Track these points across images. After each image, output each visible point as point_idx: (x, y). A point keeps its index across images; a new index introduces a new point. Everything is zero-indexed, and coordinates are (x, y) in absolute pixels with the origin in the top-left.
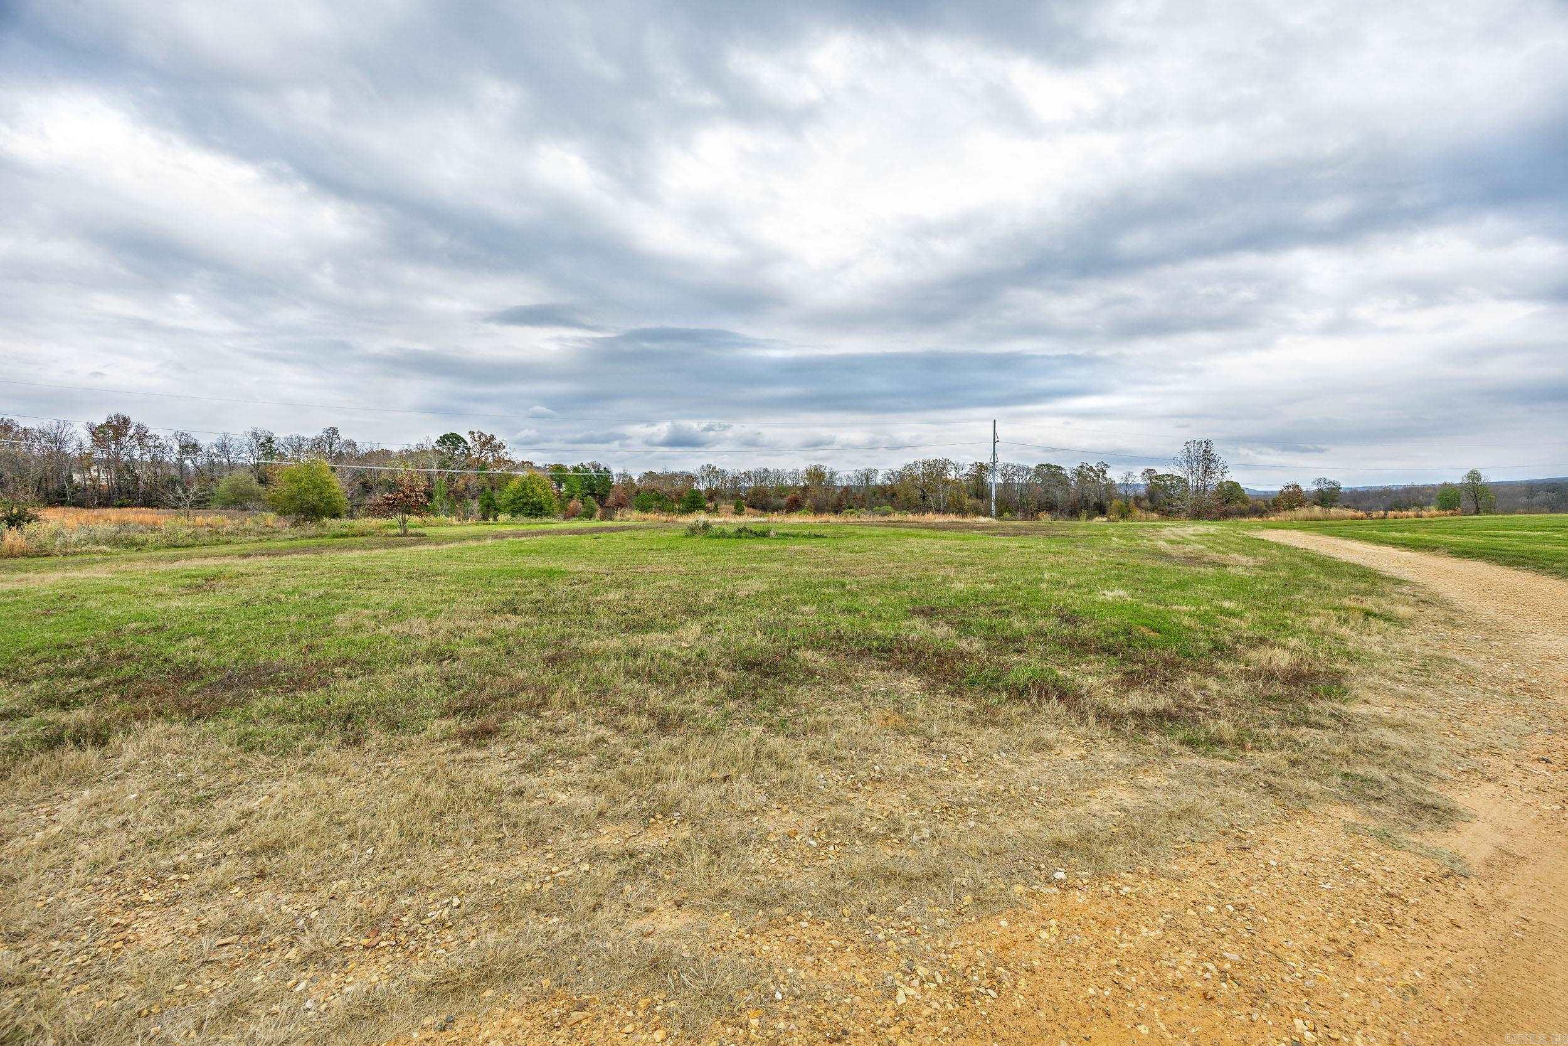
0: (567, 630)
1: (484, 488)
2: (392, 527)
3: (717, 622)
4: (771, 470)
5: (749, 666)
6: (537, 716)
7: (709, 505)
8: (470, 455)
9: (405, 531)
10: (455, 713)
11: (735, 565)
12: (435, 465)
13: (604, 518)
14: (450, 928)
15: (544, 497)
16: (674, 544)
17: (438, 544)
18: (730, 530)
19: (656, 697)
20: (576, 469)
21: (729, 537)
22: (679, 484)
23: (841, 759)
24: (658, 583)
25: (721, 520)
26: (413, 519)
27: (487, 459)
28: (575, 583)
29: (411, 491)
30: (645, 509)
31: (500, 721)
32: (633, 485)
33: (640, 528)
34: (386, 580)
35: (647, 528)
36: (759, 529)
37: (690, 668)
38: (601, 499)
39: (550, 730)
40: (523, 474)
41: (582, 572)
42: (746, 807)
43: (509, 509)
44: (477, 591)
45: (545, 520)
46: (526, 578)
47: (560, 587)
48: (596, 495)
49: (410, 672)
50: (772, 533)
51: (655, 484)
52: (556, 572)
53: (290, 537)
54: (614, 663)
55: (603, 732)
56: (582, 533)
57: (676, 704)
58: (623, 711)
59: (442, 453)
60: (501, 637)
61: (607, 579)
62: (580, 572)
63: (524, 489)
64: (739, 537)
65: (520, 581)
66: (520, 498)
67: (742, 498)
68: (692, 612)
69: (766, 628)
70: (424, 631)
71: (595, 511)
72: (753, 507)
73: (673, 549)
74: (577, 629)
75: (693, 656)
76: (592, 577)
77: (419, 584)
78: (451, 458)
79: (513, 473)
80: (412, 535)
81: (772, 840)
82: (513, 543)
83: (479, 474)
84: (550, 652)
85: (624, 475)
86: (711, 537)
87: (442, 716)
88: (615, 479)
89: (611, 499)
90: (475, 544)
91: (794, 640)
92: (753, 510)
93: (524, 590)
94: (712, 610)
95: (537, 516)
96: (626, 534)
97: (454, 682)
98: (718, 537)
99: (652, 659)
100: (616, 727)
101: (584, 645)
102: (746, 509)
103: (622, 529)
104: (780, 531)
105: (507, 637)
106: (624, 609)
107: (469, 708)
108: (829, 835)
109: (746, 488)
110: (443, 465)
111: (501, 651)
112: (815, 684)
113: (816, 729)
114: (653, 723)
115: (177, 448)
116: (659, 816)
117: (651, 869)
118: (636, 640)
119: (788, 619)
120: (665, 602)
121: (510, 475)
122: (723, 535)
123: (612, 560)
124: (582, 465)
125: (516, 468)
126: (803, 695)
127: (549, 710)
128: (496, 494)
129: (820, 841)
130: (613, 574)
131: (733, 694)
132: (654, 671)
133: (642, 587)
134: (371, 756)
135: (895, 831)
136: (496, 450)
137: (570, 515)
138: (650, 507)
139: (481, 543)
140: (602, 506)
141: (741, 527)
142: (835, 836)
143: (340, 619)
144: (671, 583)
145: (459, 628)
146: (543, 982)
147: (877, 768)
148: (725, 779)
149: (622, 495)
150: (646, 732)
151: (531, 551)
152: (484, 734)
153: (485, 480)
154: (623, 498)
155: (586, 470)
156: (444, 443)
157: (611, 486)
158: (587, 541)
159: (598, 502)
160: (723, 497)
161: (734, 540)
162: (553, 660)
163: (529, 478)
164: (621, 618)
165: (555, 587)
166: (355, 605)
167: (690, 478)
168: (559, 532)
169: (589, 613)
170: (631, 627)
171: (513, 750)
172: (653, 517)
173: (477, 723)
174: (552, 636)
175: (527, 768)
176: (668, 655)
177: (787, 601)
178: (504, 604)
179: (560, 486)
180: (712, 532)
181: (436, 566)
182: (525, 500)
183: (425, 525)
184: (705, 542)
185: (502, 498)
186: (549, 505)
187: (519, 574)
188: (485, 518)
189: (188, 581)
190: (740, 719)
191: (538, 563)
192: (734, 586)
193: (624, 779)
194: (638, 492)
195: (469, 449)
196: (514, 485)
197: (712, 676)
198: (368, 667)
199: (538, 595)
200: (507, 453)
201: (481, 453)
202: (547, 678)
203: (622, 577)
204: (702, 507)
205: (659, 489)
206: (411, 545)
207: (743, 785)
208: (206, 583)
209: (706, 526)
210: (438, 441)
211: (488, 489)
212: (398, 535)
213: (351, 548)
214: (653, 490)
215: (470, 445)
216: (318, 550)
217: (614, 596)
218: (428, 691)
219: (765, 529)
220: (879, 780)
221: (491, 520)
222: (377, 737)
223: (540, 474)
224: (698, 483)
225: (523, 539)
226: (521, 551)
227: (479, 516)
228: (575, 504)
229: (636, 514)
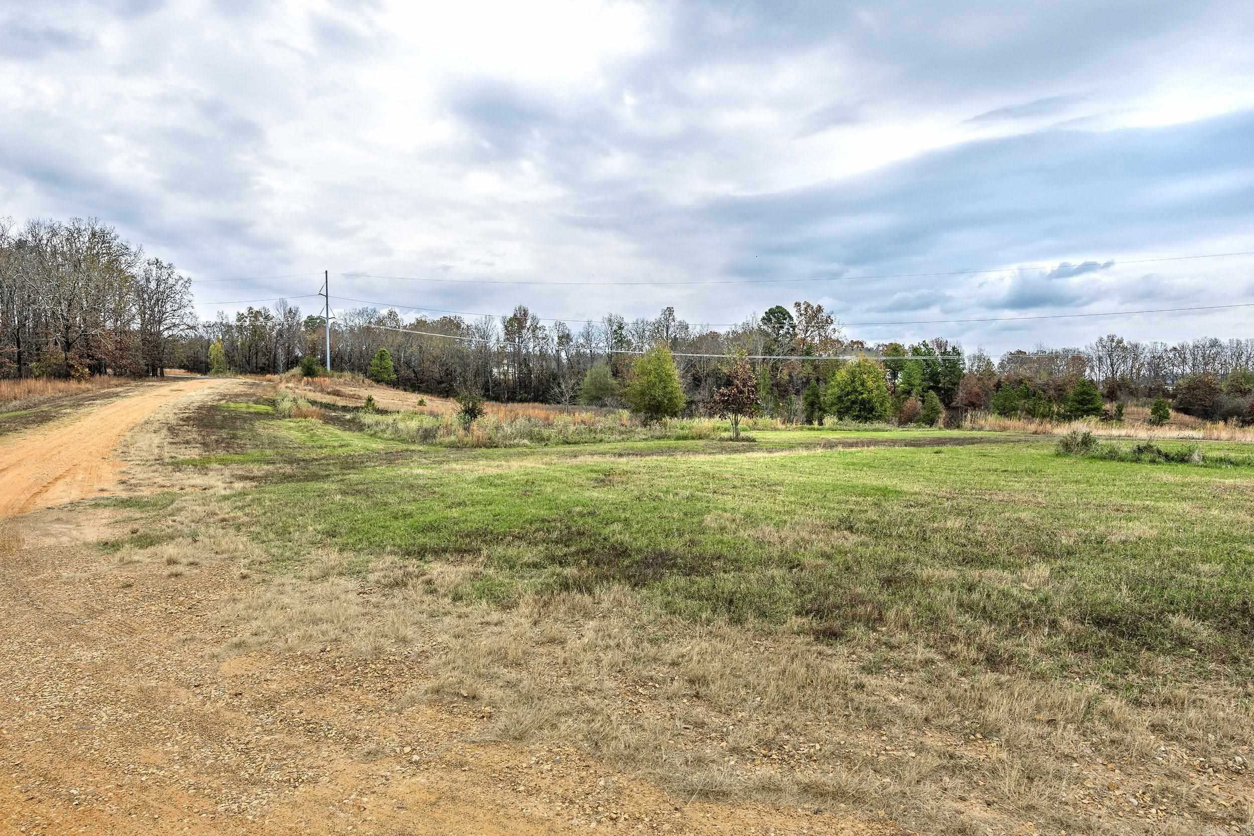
0: (902, 554)
1: (808, 381)
2: (726, 430)
3: (1073, 568)
4: (1224, 340)
5: (1101, 622)
6: (875, 630)
7: (1107, 406)
8: (796, 335)
9: (738, 434)
10: (807, 613)
11: (1119, 501)
12: (760, 350)
13: (948, 425)
14: (815, 761)
15: (876, 392)
16: (1039, 465)
17: (770, 451)
18: (1125, 448)
19: (987, 633)
20: (916, 351)
21: (1122, 460)
22: (1063, 371)
23: (1192, 739)
24: (1007, 515)
25: (1123, 432)
26: (744, 421)
27: (813, 339)
28: (911, 506)
29: (744, 386)
30: (1006, 411)
31: (843, 626)
32: (992, 374)
33: (995, 441)
34: (735, 487)
35: (1006, 441)
36: (1173, 449)
37: (1029, 612)
38: (947, 396)
39: (885, 644)
40: (852, 359)
41: (919, 494)
42: (1067, 751)
43: (835, 408)
44: (814, 506)
45: (877, 425)
46: (860, 495)
47: (895, 508)
48: (941, 389)
49: (769, 573)
50: (1195, 457)
51: (1024, 372)
52: (890, 492)
53: (644, 437)
54: (947, 593)
55: (932, 654)
56: (920, 445)
57: (1007, 645)
58: (954, 639)
59: (767, 335)
60: (840, 552)
61: (947, 504)
62: (916, 493)
63: (853, 382)
64: (1138, 460)
65: (854, 498)
66: (848, 394)
67: (1166, 394)
68: (1044, 552)
69: (1135, 584)
70: (775, 538)
71: (938, 412)
72: (1186, 411)
73: (1034, 472)
74: (912, 555)
75: (1035, 599)
76: (930, 500)
77: (763, 493)
78: (776, 340)
79: (841, 358)
80: (743, 440)
81: (1089, 785)
82: (845, 454)
83: (803, 361)
84: (886, 573)
85: (979, 358)
86: (1093, 457)
87: (798, 614)
88: (968, 364)
89: (961, 395)
90: (804, 453)
91: (1172, 603)
92: (1187, 418)
93: (858, 508)
94: (1070, 553)
95: (866, 419)
96: (976, 448)
97: (803, 587)
98: (1103, 458)
99: (988, 596)
100: (946, 653)
101: (918, 571)
102: (1172, 413)
103: (972, 441)
104: (1210, 454)
105: (846, 553)
106: (963, 541)
107: (818, 611)
108: (1154, 800)
109: (1176, 377)
110: (768, 351)
111: (841, 566)
112: (1184, 657)
113: (1167, 702)
114: (982, 656)
115: (556, 339)
116: (979, 736)
117: (967, 773)
118: (973, 574)
119: (1172, 578)
120: (1013, 538)
121: (837, 361)
122: (1112, 456)
123: (955, 482)
124: (925, 345)
125: (844, 352)
126: (1164, 664)
127: (885, 626)
128: (822, 388)
129: (1142, 802)
130: (954, 498)
131: (1076, 647)
132: (989, 608)
133: (986, 517)
134: (750, 634)
135: (1239, 820)
136: (822, 327)
137: (906, 420)
138: (1015, 409)
139: (812, 452)
140: (948, 406)
141: (1143, 444)
142: (1162, 803)
143: (708, 519)
144: (1023, 515)
145: (803, 539)
146: (879, 813)
147: (1238, 759)
148: (1049, 722)
149: (976, 389)
150: (974, 664)
151: (864, 465)
152: (831, 635)
153: (809, 369)
154: (977, 395)
155: (930, 352)
156: (770, 320)
157: (961, 375)
158: (926, 455)
159: (942, 401)
160: (1133, 393)
161: (1127, 464)
162: (888, 582)
163: (859, 365)
164: (959, 549)
165: (889, 508)
166: (716, 508)
167: (1078, 360)
168: (893, 443)
169: (925, 540)
170: (968, 561)
171: (854, 653)
172: (1017, 425)
173: (825, 625)
174: (887, 558)
175: (867, 670)
176: (1005, 595)
177: (1180, 554)
178: (840, 521)
179: (895, 376)
180: (1095, 450)
181: (774, 476)
182: (852, 397)
183: (755, 428)
184: (1083, 465)
185: (829, 393)
186: (882, 405)
187: (852, 490)
188: (809, 421)
189: (594, 475)
190: (1078, 673)
191: (870, 479)
192: (1108, 527)
193: (949, 698)
194: (998, 386)
195: (794, 327)
196: (842, 375)
197: (1054, 624)
198: (736, 564)
199: (872, 515)
200: (834, 330)
201: (807, 331)
202: (884, 597)
203: (964, 503)
204: (1095, 411)
205: (1029, 379)
206: (745, 451)
207: (1071, 733)
208: (605, 479)
209: (1087, 441)
210: (764, 319)
211: (813, 382)
212: (731, 440)
213: (696, 452)
214: (1021, 382)
215: (796, 321)
216: (670, 451)
217: (954, 523)
218: (784, 591)
219: (1185, 450)
220: (1238, 773)
221: (816, 424)
222: (752, 621)
223: (872, 359)
224: (1092, 369)
225: (854, 449)
226: (853, 464)
227: (803, 417)
228: (914, 402)
229: (992, 419)
